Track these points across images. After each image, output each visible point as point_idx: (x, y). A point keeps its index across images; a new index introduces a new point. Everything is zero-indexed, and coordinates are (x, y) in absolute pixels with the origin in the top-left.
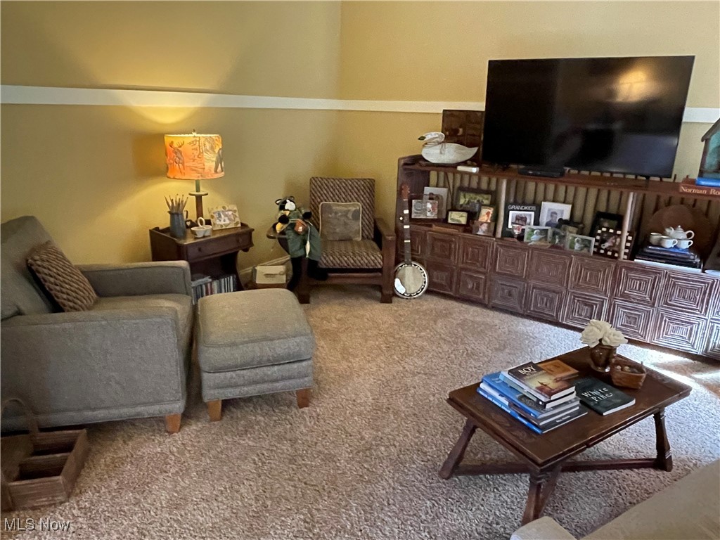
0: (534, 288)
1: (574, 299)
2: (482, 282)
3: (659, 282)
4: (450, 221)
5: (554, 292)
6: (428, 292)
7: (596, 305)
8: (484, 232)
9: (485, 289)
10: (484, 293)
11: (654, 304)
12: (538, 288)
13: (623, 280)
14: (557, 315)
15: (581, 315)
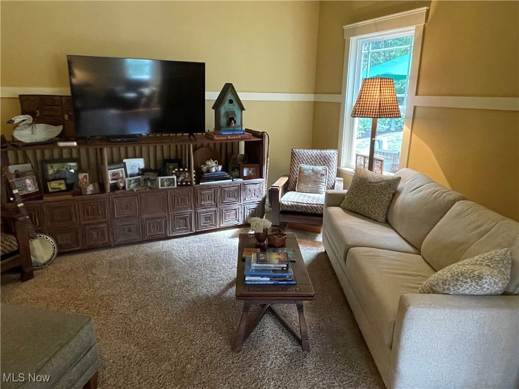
0: (146, 220)
1: (174, 218)
2: (106, 230)
3: (217, 192)
4: (50, 190)
5: (160, 218)
6: (60, 254)
7: (188, 217)
8: (92, 191)
9: (109, 233)
10: (109, 237)
11: (217, 205)
12: (149, 219)
13: (199, 196)
14: (165, 232)
15: (180, 226)
